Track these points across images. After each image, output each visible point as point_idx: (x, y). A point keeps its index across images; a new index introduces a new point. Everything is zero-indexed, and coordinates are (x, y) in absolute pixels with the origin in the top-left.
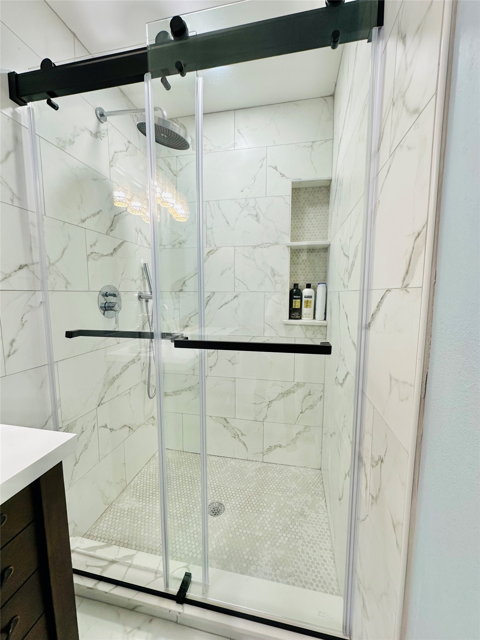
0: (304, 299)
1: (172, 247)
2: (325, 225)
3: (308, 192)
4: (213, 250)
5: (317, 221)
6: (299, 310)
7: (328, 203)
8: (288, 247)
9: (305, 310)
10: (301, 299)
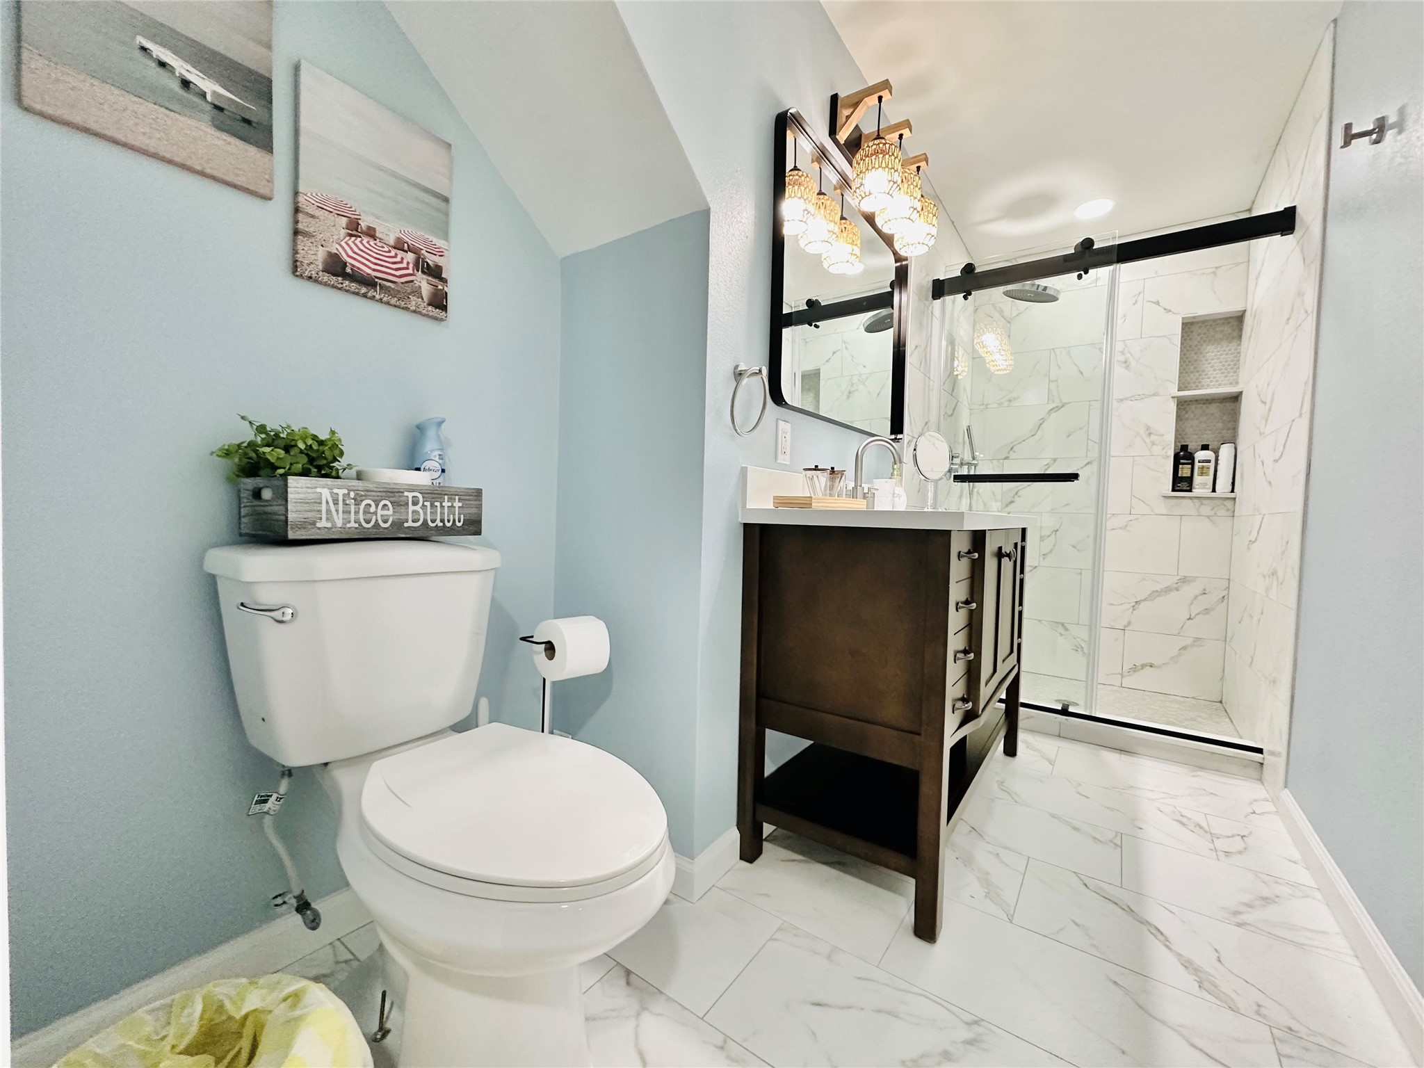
0: (1197, 465)
1: (997, 406)
2: (1235, 365)
3: (1206, 326)
4: (1057, 407)
5: (1221, 362)
6: (1190, 480)
7: (1240, 337)
8: (1173, 397)
9: (1197, 479)
10: (1193, 464)
